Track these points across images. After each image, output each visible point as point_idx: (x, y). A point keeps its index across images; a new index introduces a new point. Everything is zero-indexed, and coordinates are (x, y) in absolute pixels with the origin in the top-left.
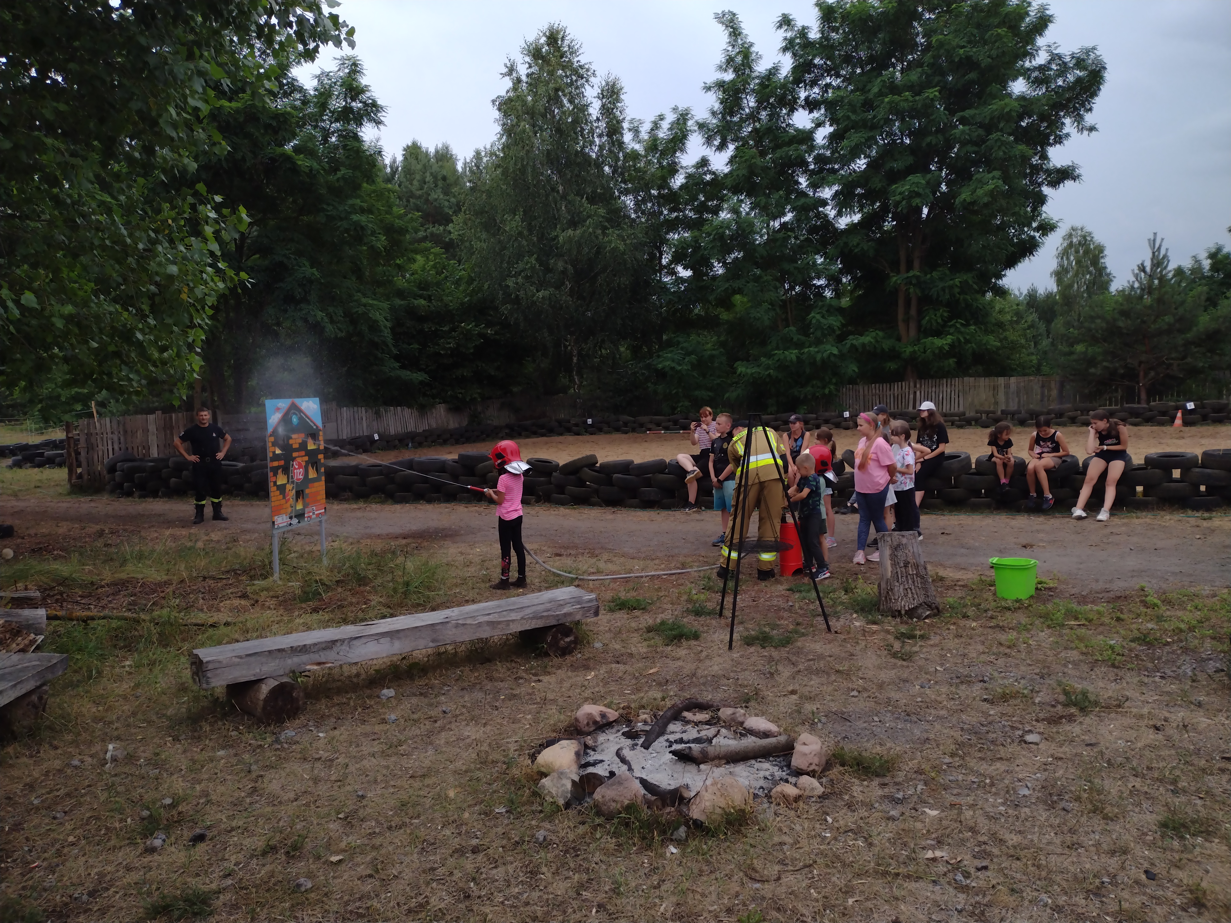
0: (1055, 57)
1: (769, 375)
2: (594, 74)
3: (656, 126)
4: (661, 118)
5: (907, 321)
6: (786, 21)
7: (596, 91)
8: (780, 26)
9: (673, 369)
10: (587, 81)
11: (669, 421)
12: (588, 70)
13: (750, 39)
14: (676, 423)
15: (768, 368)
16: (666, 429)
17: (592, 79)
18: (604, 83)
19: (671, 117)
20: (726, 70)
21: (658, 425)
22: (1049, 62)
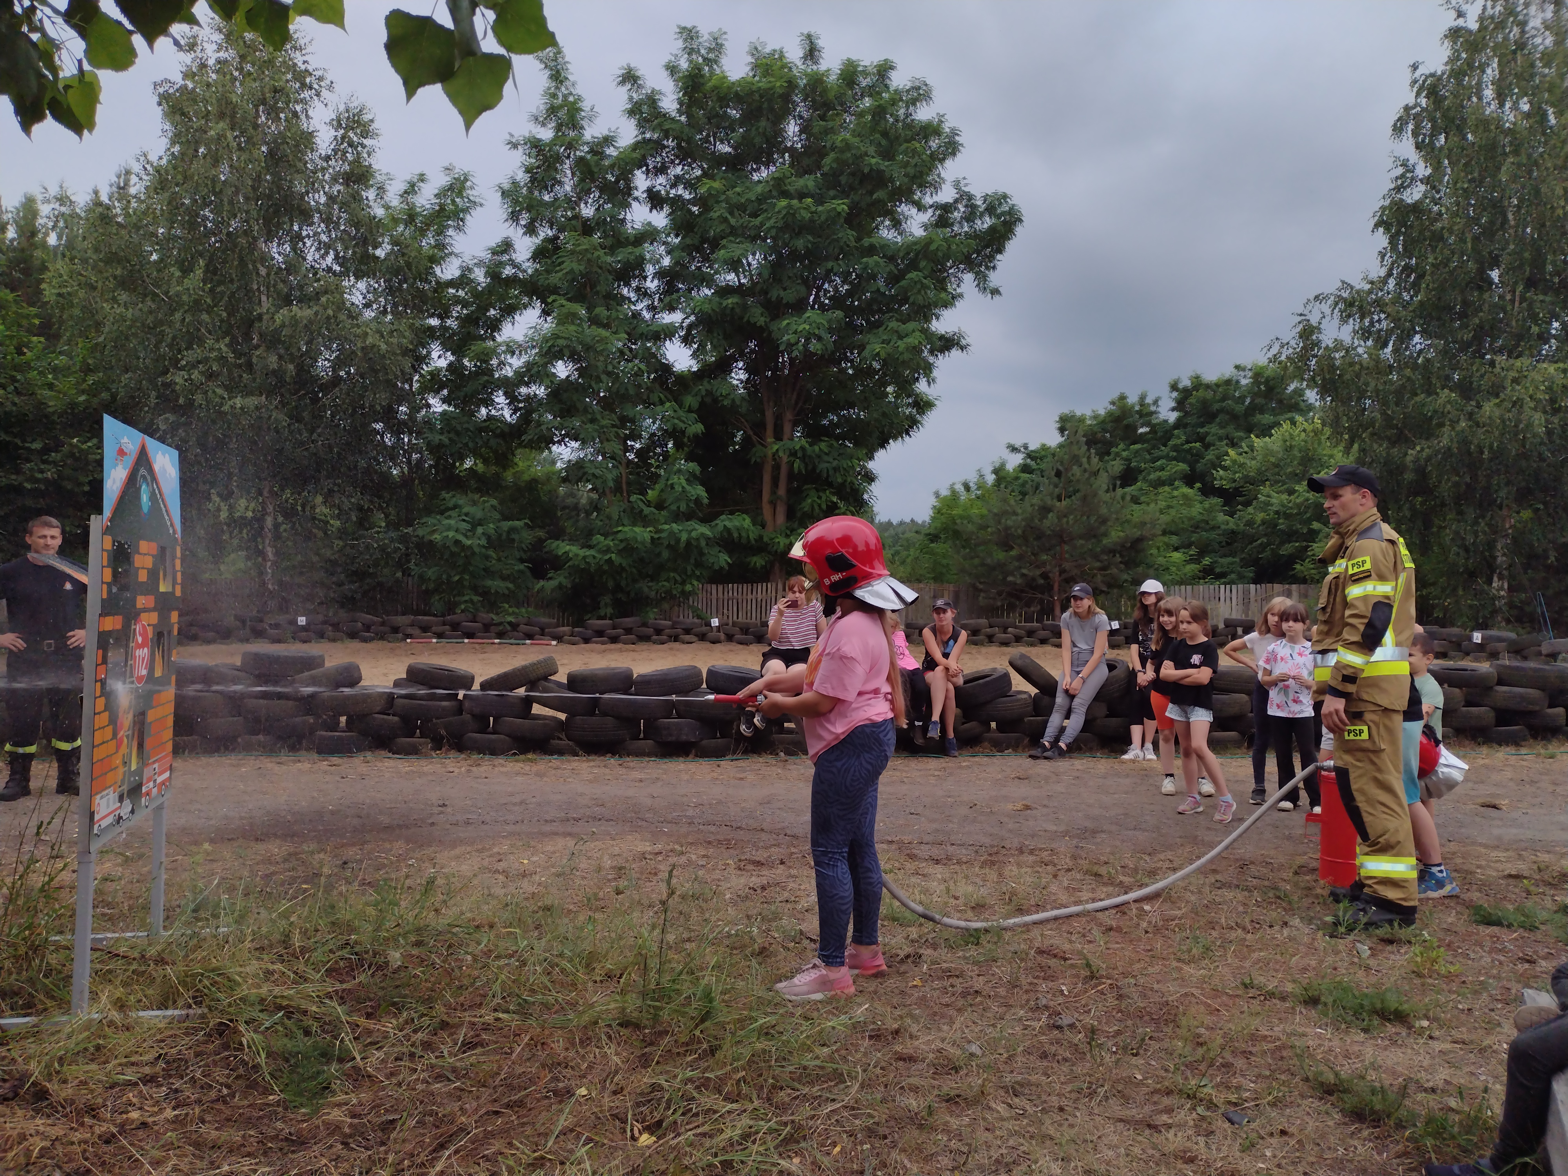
0: (965, 197)
1: (610, 561)
2: (331, 87)
3: (411, 189)
4: (422, 178)
5: (773, 504)
6: (630, 78)
7: (330, 114)
8: (623, 82)
9: (457, 542)
10: (318, 95)
11: (444, 624)
12: (320, 79)
13: (579, 90)
14: (455, 626)
15: (608, 550)
16: (440, 636)
17: (325, 93)
18: (342, 108)
19: (438, 181)
20: (543, 125)
21: (425, 629)
22: (956, 201)
